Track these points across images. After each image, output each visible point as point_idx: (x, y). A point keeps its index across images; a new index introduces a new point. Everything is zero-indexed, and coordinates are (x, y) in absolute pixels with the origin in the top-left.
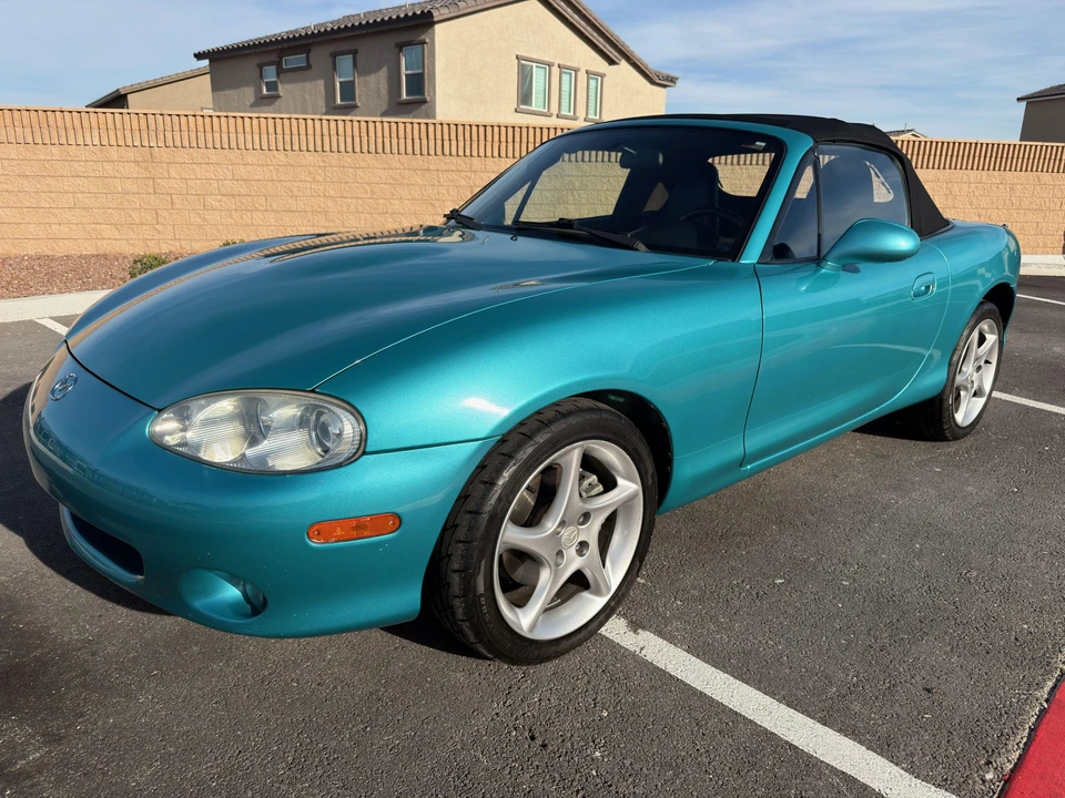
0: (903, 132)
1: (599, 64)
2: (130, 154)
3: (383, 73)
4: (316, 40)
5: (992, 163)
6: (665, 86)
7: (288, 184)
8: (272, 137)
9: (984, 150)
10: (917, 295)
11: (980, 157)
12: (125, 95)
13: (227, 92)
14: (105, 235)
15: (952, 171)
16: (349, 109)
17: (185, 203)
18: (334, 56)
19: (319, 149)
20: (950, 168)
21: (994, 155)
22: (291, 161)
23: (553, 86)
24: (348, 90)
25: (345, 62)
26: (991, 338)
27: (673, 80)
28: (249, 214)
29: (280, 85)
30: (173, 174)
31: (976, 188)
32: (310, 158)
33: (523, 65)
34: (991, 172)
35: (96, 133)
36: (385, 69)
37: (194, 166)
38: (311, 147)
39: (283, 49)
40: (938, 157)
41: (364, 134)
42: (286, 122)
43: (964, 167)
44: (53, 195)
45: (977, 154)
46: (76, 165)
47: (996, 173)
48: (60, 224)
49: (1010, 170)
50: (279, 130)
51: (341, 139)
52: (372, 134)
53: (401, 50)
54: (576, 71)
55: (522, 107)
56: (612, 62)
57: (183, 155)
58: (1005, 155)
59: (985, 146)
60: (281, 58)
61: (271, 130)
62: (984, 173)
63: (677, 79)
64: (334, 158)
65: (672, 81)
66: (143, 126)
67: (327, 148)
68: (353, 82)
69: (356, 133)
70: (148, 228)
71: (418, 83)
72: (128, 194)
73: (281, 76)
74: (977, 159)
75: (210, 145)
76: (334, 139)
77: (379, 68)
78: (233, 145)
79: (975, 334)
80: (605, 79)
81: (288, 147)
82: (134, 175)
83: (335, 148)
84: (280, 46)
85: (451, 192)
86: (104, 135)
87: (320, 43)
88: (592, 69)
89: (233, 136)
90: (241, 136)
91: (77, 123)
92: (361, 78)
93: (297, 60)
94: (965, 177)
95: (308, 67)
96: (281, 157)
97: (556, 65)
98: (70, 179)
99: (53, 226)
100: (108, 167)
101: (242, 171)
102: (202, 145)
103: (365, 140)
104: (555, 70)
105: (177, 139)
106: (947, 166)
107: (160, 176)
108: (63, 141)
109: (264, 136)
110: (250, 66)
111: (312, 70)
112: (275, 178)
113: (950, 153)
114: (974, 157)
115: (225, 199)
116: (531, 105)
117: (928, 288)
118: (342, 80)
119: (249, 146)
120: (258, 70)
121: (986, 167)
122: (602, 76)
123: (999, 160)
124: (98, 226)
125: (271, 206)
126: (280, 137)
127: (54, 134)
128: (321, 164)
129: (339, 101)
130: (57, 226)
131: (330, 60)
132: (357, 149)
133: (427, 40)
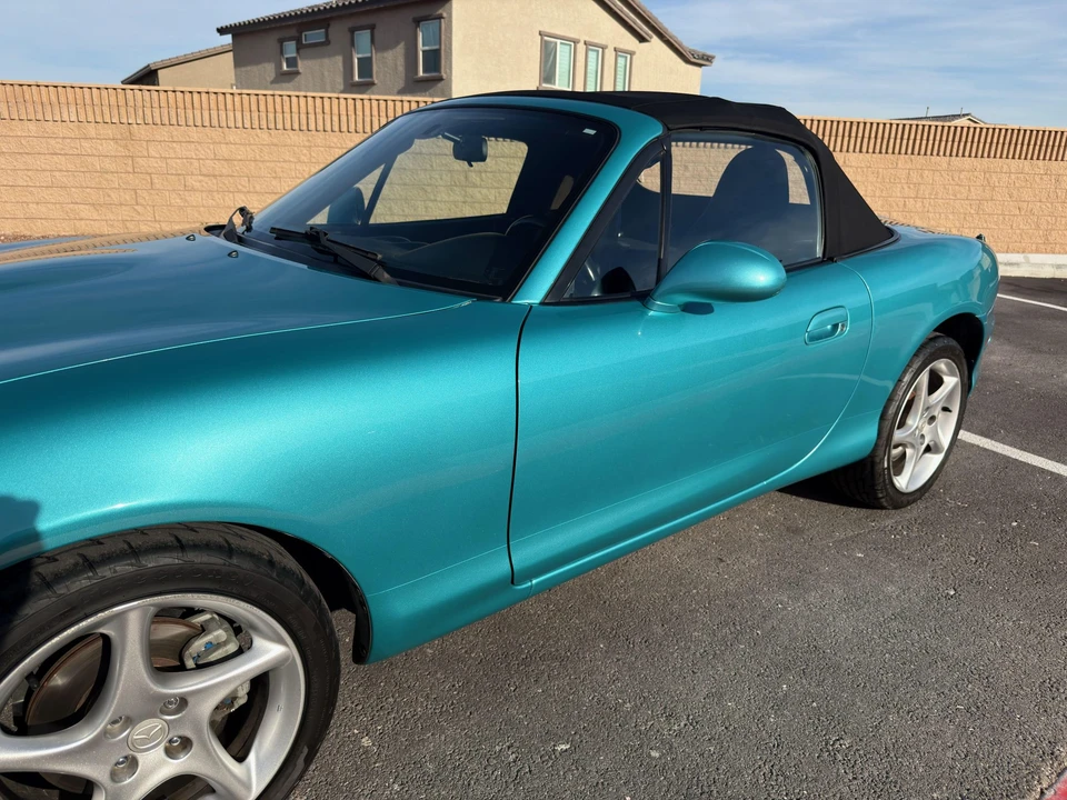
0: (959, 116)
1: (629, 41)
2: (109, 131)
3: (400, 49)
4: (334, 14)
5: (1036, 152)
6: (700, 65)
7: (272, 165)
8: (255, 115)
9: (1027, 138)
10: (814, 338)
11: (1022, 144)
12: (156, 71)
13: (249, 68)
14: (83, 215)
15: (991, 159)
16: (365, 86)
17: (165, 183)
18: (352, 31)
19: (304, 128)
20: (989, 156)
21: (1039, 143)
22: (275, 141)
23: (578, 64)
24: (366, 66)
25: (363, 37)
26: (951, 381)
27: (709, 59)
28: (231, 195)
29: (300, 62)
30: (153, 153)
31: (1018, 178)
32: (295, 138)
33: (546, 41)
34: (1035, 161)
35: (73, 109)
36: (402, 45)
37: (174, 145)
38: (296, 126)
39: (302, 24)
40: (975, 145)
41: (351, 112)
42: (270, 99)
43: (1004, 156)
44: (30, 173)
45: (1020, 142)
46: (53, 142)
47: (1041, 163)
48: (37, 203)
49: (1056, 160)
50: (262, 108)
51: (328, 117)
52: (359, 113)
53: (418, 26)
54: (604, 48)
55: (544, 85)
56: (642, 39)
57: (162, 134)
58: (1051, 143)
59: (1028, 132)
60: (301, 33)
61: (254, 107)
62: (1027, 163)
63: (713, 57)
64: (320, 138)
65: (707, 60)
66: (122, 103)
67: (312, 127)
68: (370, 59)
69: (343, 112)
70: (127, 208)
71: (435, 60)
72: (107, 173)
73: (301, 51)
74: (1019, 146)
75: (191, 122)
76: (320, 117)
77: (397, 43)
78: (215, 122)
79: (924, 378)
80: (634, 57)
81: (272, 126)
82: (113, 154)
83: (320, 128)
84: (300, 21)
85: (444, 176)
86: (81, 111)
87: (340, 17)
88: (622, 46)
89: (214, 113)
90: (222, 113)
91: (54, 98)
92: (379, 54)
93: (315, 35)
94: (1005, 166)
95: (327, 42)
96: (264, 135)
97: (582, 42)
98: (47, 156)
99: (31, 205)
100: (85, 144)
101: (224, 151)
102: (182, 122)
103: (352, 118)
104: (581, 47)
105: (157, 114)
106: (986, 155)
107: (140, 154)
108: (40, 117)
109: (247, 114)
110: (271, 41)
111: (329, 47)
112: (258, 157)
113: (989, 140)
114: (1016, 144)
115: (206, 179)
116: (554, 84)
117: (835, 327)
118: (360, 56)
119: (231, 124)
120: (278, 45)
121: (1029, 156)
122: (632, 54)
123: (1044, 148)
124: (76, 206)
125: (254, 187)
126: (263, 115)
127: (31, 109)
128: (307, 144)
129: (356, 78)
130: (35, 206)
131: (349, 35)
132: (344, 128)
133: (445, 15)
